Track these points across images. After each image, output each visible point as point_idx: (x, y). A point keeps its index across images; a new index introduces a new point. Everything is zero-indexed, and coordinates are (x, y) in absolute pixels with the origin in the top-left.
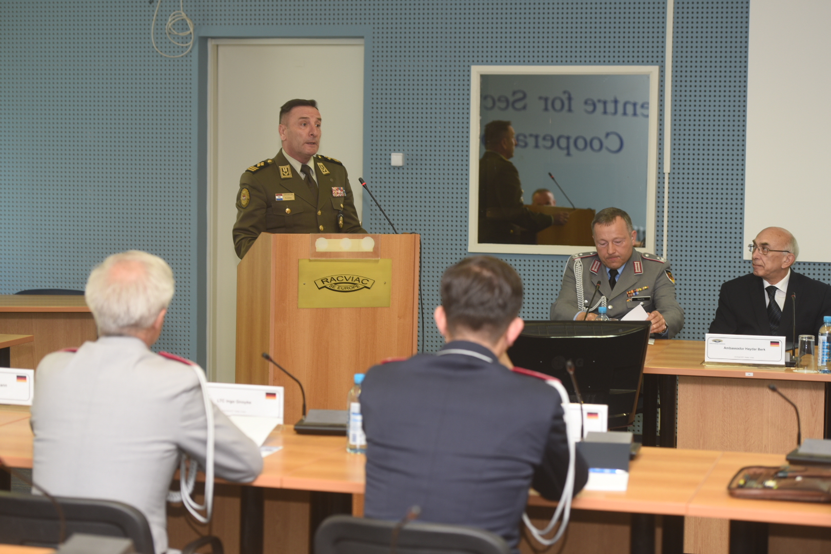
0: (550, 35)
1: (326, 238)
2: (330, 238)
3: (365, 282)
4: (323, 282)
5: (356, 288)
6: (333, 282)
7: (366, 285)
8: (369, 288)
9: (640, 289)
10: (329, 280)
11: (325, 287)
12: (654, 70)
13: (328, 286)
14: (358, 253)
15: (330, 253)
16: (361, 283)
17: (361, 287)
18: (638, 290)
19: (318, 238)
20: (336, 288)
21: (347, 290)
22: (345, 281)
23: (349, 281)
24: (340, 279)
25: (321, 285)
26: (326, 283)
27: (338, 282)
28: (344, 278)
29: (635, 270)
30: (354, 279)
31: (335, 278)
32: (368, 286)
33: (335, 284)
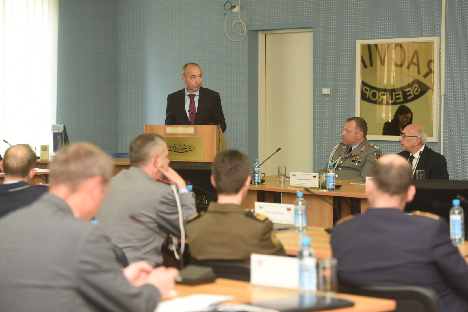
1: (171, 127)
2: (173, 127)
3: (190, 148)
5: (186, 151)
8: (192, 151)
9: (359, 158)
10: (173, 147)
13: (172, 150)
14: (186, 134)
15: (173, 134)
17: (188, 150)
18: (357, 158)
19: (167, 127)
20: (176, 151)
21: (182, 151)
22: (180, 147)
23: (182, 147)
24: (178, 146)
26: (171, 148)
27: (177, 147)
30: (185, 147)
31: (176, 146)
32: (192, 150)
33: (176, 148)
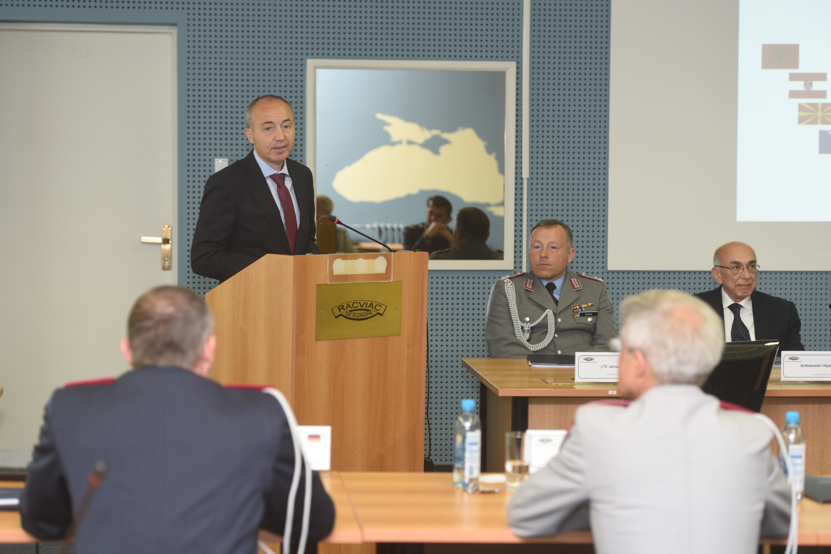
0: (395, 26)
1: (344, 258)
3: (378, 308)
4: (339, 309)
5: (370, 315)
6: (349, 309)
7: (379, 312)
8: (382, 315)
9: (586, 306)
10: (345, 308)
11: (341, 315)
12: (509, 67)
13: (344, 314)
14: (371, 275)
15: (347, 276)
16: (374, 309)
17: (374, 313)
18: (583, 306)
19: (335, 259)
20: (351, 316)
21: (361, 318)
22: (359, 307)
23: (363, 308)
24: (355, 305)
25: (337, 313)
26: (342, 311)
27: (353, 309)
28: (359, 304)
29: (574, 286)
30: (368, 306)
31: (351, 304)
32: (381, 312)
33: (351, 311)
